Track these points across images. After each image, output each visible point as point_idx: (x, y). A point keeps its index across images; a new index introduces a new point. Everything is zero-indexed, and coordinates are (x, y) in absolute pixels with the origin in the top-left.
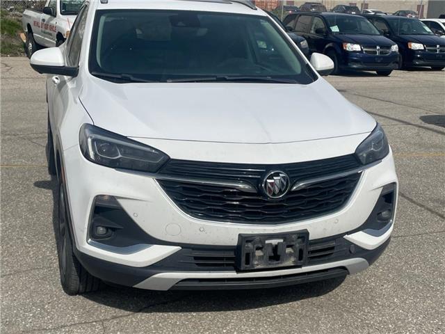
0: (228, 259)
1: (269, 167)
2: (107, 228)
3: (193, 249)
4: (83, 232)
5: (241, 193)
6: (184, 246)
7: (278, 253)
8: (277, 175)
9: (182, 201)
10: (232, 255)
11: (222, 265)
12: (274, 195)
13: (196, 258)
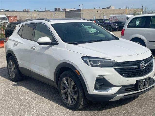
0: (133, 88)
1: (141, 61)
2: (99, 85)
3: (125, 87)
4: (93, 87)
5: (135, 69)
6: (122, 86)
7: (145, 84)
8: (143, 62)
9: (121, 73)
10: (133, 87)
11: (131, 90)
12: (143, 68)
13: (126, 89)
